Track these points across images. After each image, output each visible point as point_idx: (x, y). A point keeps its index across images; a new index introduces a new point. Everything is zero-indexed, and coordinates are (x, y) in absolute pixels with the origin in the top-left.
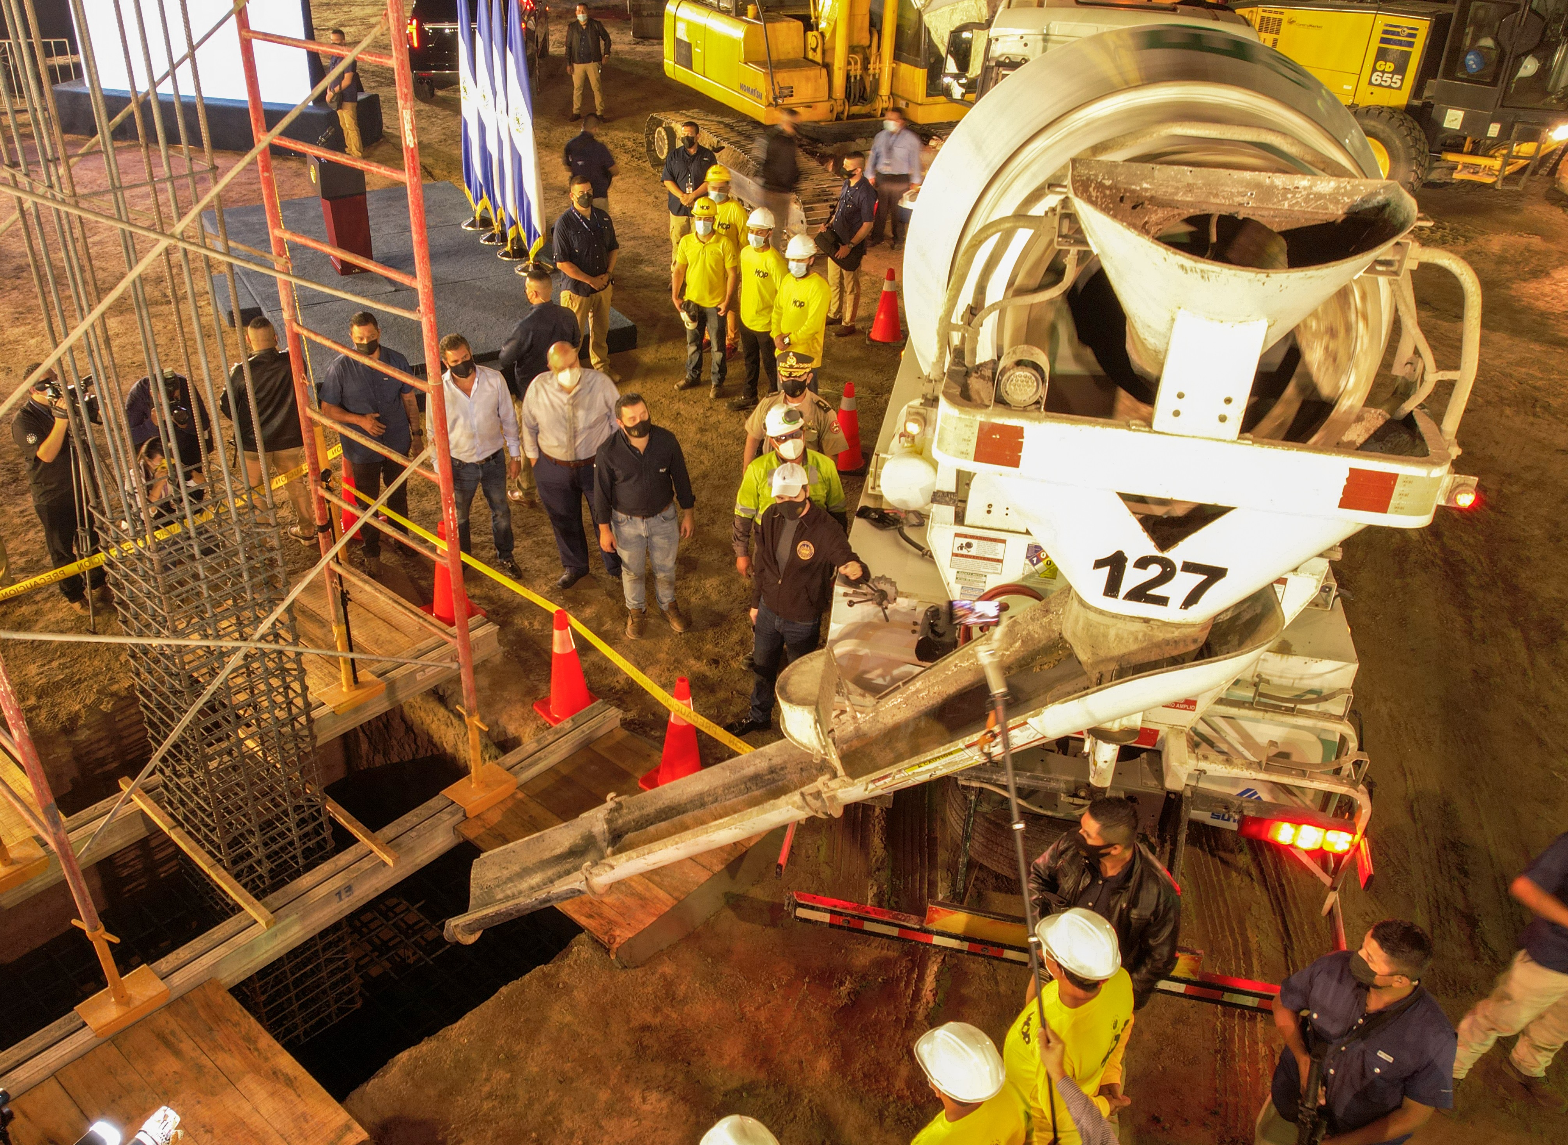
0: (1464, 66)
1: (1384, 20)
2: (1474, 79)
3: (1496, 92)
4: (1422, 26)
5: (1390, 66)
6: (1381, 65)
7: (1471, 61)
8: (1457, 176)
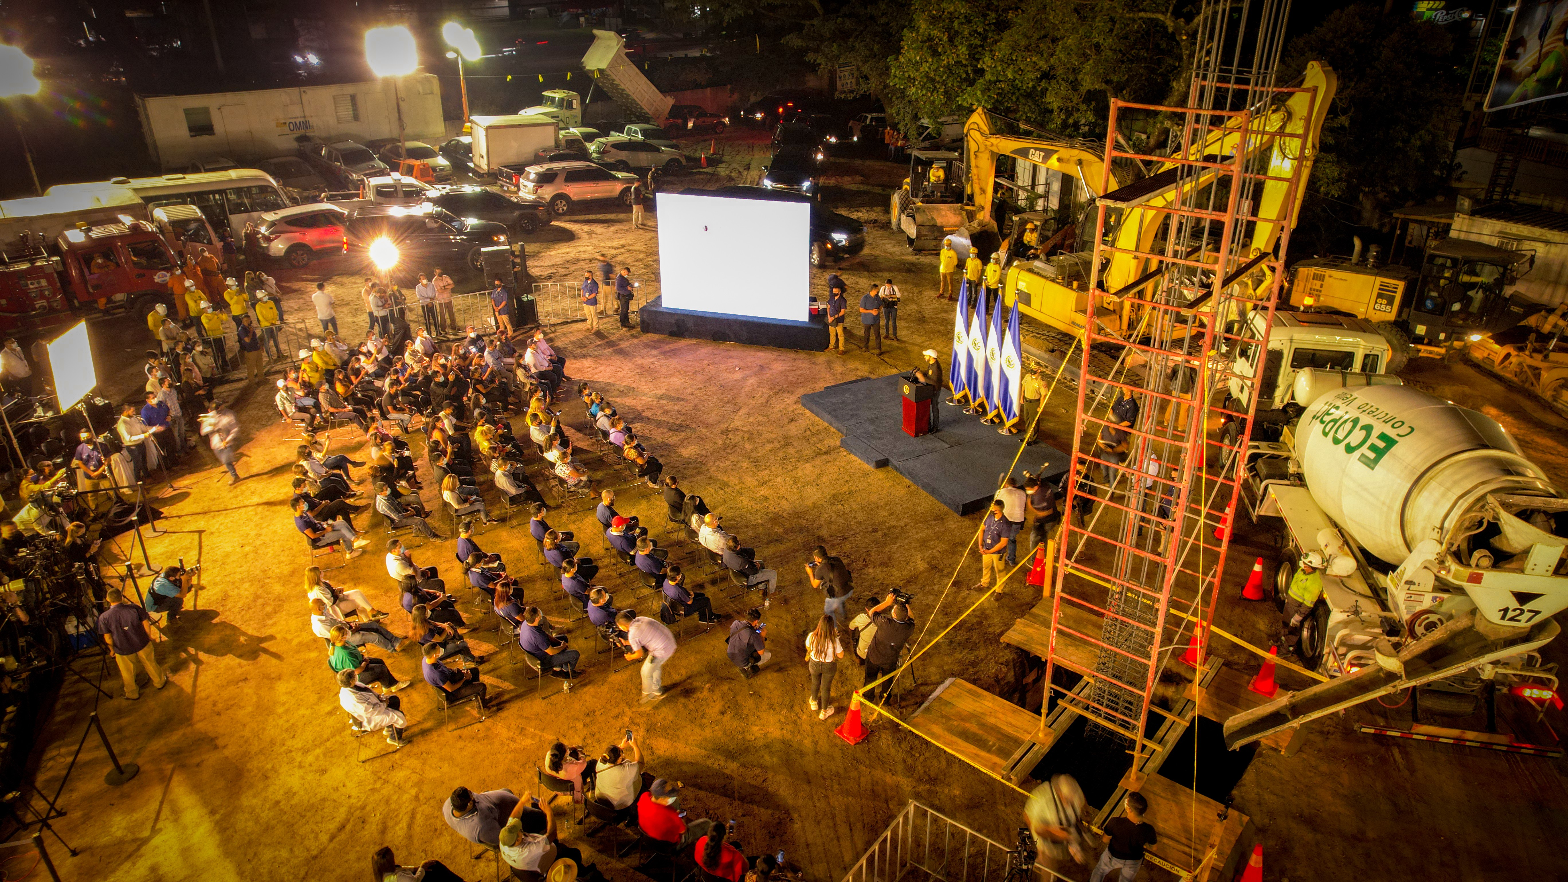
0: (1425, 306)
1: (1379, 280)
2: (1430, 312)
3: (1443, 319)
4: (1401, 285)
5: (1385, 302)
6: (1379, 300)
7: (1429, 304)
8: (1421, 354)
